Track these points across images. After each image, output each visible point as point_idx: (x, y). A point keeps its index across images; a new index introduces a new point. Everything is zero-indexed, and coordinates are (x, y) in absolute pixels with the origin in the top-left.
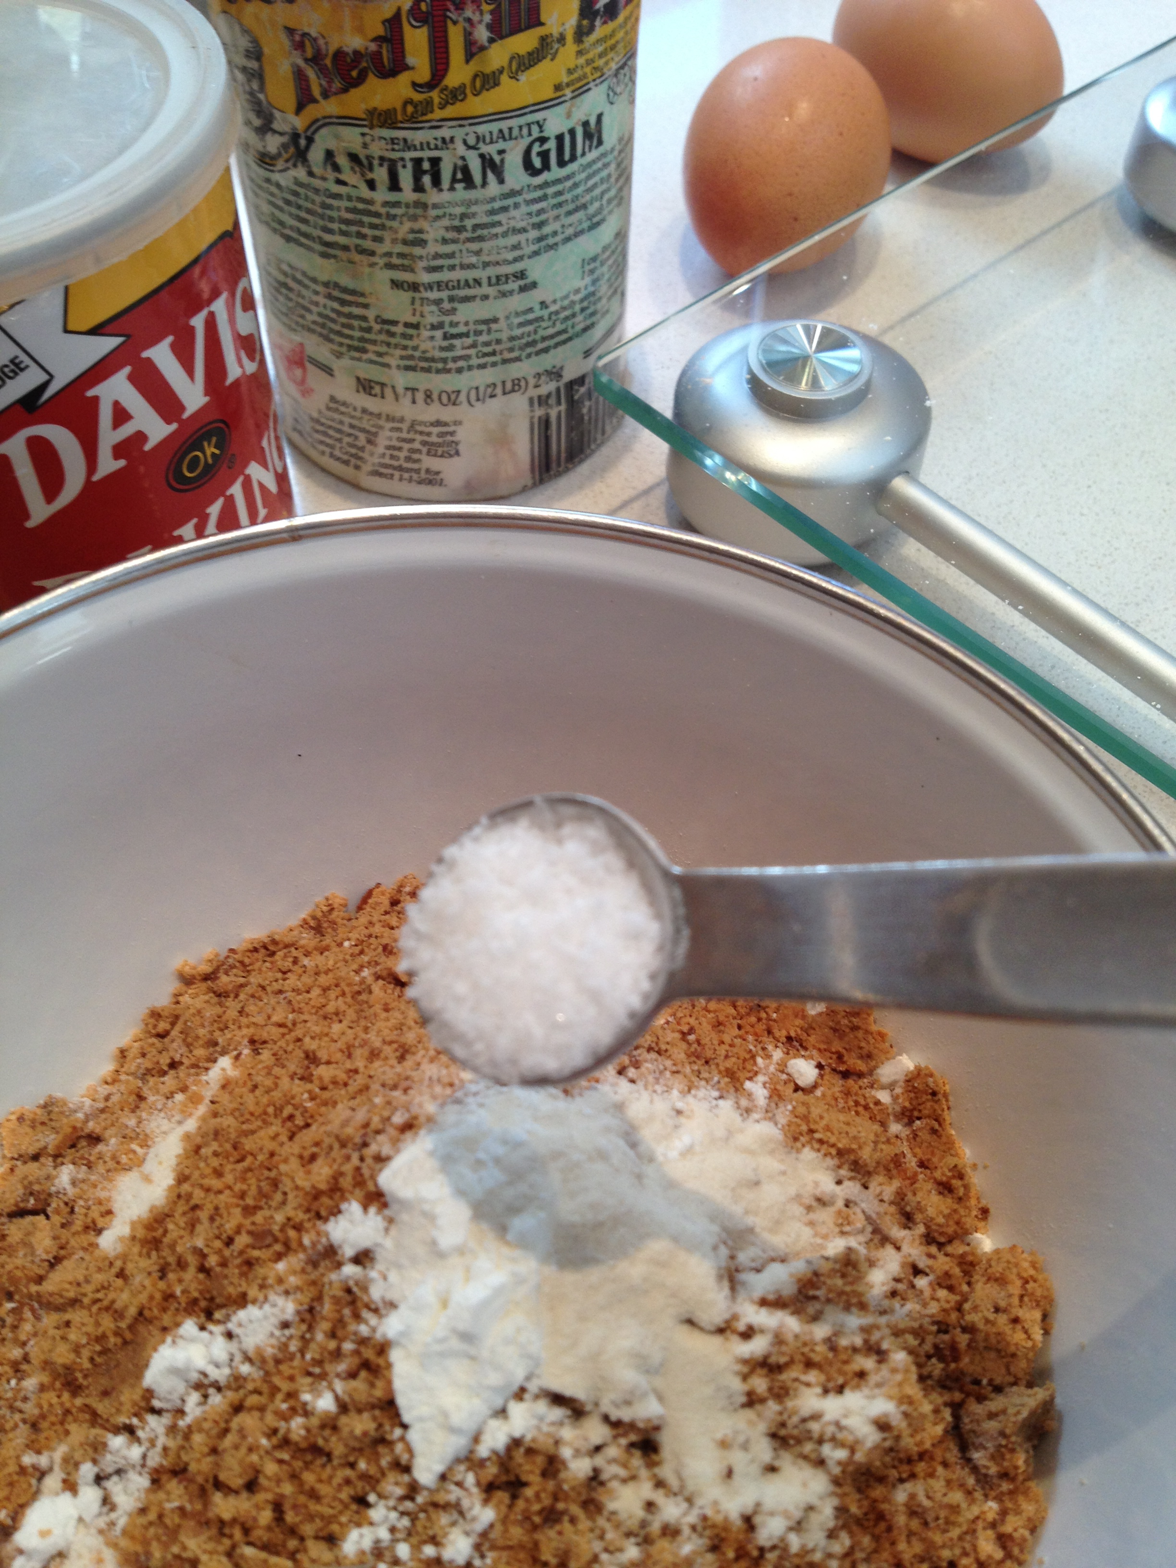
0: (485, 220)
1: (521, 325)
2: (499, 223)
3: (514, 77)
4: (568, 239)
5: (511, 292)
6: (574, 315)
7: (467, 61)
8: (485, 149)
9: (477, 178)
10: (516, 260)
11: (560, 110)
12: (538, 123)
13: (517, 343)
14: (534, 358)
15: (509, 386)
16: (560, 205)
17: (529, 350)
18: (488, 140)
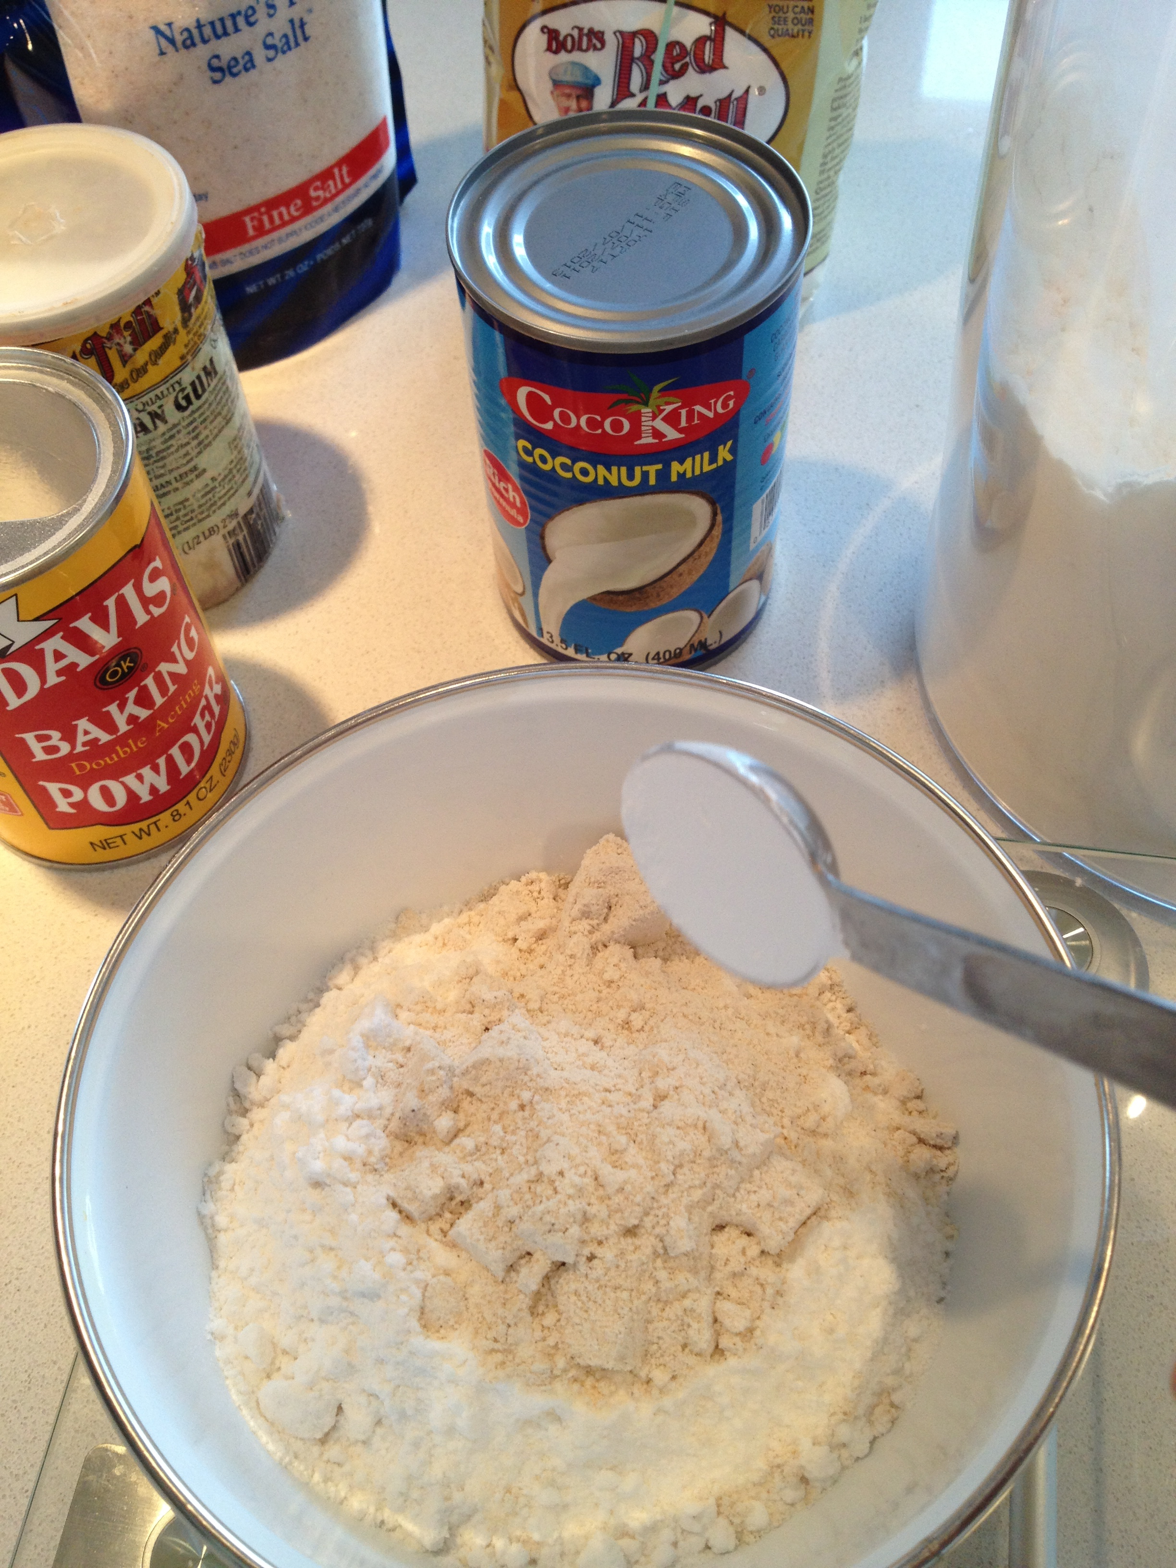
0: (163, 447)
1: (203, 496)
2: (172, 445)
3: (155, 363)
4: (216, 436)
5: (192, 481)
6: (234, 476)
7: (124, 366)
8: (149, 409)
9: (150, 425)
10: (188, 462)
11: (188, 369)
12: (177, 382)
13: (204, 508)
14: (218, 511)
15: (207, 533)
16: (205, 420)
17: (213, 508)
18: (150, 403)
